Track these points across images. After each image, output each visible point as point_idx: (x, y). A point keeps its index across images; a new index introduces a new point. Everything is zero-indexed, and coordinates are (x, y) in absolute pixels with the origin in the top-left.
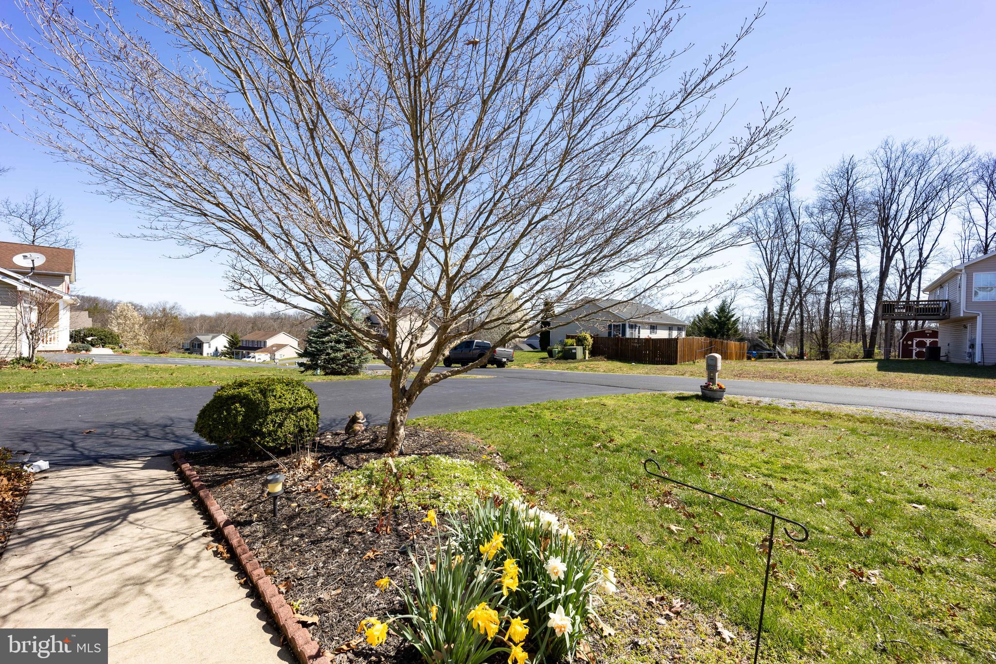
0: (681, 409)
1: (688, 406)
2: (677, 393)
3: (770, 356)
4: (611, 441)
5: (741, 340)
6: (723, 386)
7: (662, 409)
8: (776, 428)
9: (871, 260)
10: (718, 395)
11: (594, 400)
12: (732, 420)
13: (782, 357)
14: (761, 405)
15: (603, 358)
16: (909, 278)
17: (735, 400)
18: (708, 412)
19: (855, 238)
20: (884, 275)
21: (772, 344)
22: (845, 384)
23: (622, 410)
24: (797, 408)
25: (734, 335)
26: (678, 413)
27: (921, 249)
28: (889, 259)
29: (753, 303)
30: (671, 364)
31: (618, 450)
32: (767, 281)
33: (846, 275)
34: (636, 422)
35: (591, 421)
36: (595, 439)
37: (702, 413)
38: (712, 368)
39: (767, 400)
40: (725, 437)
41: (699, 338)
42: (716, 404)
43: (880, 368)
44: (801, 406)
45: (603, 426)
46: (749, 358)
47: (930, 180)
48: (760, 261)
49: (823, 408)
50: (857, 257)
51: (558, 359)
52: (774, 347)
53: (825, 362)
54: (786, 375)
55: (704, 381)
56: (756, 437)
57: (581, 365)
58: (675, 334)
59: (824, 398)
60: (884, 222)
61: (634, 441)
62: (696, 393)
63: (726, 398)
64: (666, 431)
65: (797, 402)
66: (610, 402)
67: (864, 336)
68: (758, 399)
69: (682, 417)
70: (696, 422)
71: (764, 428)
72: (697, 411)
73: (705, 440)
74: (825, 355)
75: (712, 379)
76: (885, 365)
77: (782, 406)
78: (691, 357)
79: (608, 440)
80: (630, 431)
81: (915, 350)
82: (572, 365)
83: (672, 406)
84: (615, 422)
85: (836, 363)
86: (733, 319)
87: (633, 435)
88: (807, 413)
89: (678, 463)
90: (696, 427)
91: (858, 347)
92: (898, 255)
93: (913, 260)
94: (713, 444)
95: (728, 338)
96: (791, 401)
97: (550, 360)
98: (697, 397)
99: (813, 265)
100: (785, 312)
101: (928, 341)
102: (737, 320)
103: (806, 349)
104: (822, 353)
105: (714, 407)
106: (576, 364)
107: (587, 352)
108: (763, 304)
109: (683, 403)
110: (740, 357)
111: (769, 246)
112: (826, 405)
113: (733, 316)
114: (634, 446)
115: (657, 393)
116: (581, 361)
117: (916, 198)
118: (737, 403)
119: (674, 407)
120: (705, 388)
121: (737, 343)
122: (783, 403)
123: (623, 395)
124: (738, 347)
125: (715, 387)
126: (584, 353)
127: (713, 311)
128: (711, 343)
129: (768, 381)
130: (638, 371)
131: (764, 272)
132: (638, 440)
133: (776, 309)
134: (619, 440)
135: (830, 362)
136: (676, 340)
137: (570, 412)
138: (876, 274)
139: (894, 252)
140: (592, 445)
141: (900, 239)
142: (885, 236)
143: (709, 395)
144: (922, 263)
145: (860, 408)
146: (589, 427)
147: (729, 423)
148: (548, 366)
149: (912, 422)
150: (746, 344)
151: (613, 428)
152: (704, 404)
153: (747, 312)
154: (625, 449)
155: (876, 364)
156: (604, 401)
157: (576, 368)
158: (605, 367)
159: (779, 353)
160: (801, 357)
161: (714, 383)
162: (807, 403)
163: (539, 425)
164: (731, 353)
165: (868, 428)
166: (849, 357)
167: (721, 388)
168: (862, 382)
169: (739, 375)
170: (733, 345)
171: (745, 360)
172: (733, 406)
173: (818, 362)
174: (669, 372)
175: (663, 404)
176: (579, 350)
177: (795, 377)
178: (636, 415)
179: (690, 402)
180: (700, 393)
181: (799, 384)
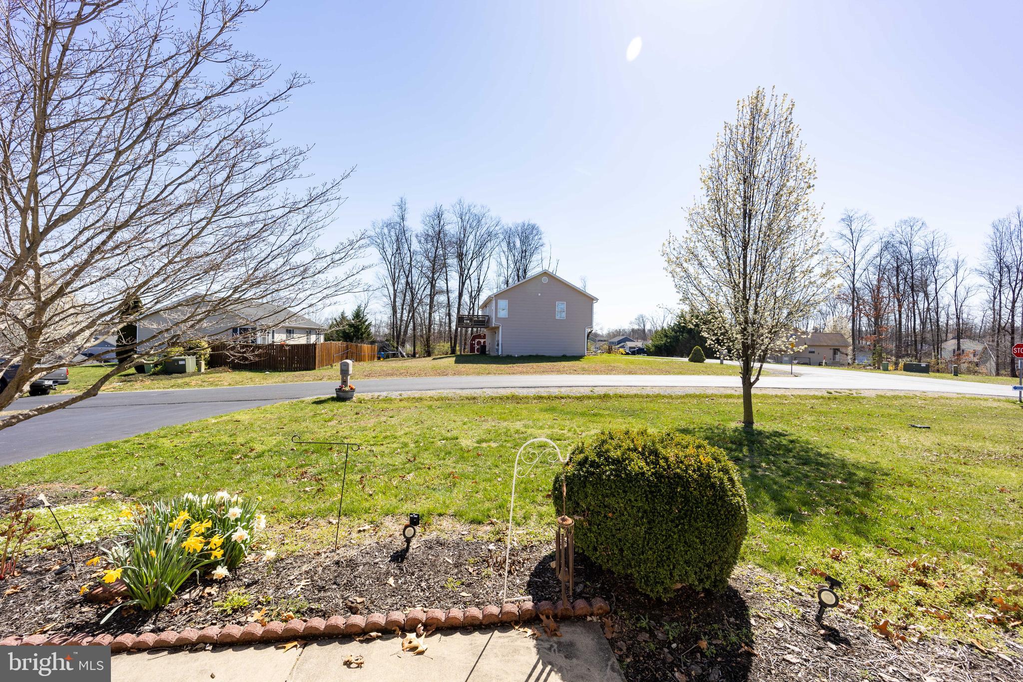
0: (318, 412)
1: (325, 408)
2: (314, 398)
3: (394, 355)
4: (252, 450)
5: (373, 343)
6: (354, 387)
7: (300, 415)
8: (386, 413)
9: (454, 284)
10: (348, 396)
11: (224, 418)
12: (357, 414)
13: (403, 356)
14: (380, 398)
15: (226, 368)
16: (473, 298)
17: (362, 398)
18: (341, 410)
19: (445, 265)
20: (460, 295)
21: (395, 345)
22: (435, 375)
23: (259, 423)
24: (403, 397)
25: (367, 339)
26: (315, 415)
27: (479, 279)
28: (463, 284)
29: (382, 309)
30: (310, 370)
31: (260, 456)
32: (392, 292)
33: (441, 292)
34: (276, 430)
35: (225, 439)
36: (233, 452)
37: (335, 411)
38: (344, 372)
39: (384, 394)
40: (351, 427)
41: (337, 342)
42: (348, 403)
43: (456, 362)
44: (405, 394)
45: (240, 440)
46: (379, 358)
47: (482, 234)
48: (386, 273)
49: (417, 394)
50: (447, 280)
51: (154, 374)
52: (397, 348)
53: (428, 359)
54: (402, 371)
55: (338, 383)
56: (371, 422)
57: (194, 380)
58: (313, 339)
59: (420, 387)
60: (460, 256)
61: (275, 446)
62: (332, 396)
63: (356, 396)
64: (304, 432)
65: (403, 392)
66: (244, 416)
67: (451, 338)
68: (379, 394)
69: (318, 418)
70: (330, 421)
71: (379, 415)
72: (332, 411)
73: (335, 432)
74: (429, 354)
75: (344, 382)
76: (460, 360)
77: (393, 397)
78: (330, 363)
79: (248, 450)
80: (270, 438)
81: (477, 347)
82: (180, 381)
83: (310, 410)
84: (253, 435)
85: (434, 359)
86: (367, 323)
87: (272, 442)
88: (408, 399)
89: (313, 453)
90: (330, 424)
91: (447, 346)
92: (468, 281)
93: (475, 286)
94: (341, 434)
95: (362, 341)
96: (400, 392)
97: (140, 377)
98: (333, 399)
99: (422, 282)
100: (405, 318)
101: (482, 341)
102: (370, 324)
103: (418, 349)
104: (426, 352)
105: (346, 406)
106: (187, 380)
107: (203, 363)
108: (389, 311)
109: (320, 407)
110: (372, 358)
111: (393, 262)
112: (419, 392)
113: (366, 321)
114: (275, 449)
115: (294, 401)
116: (193, 374)
117: (476, 245)
118: (364, 400)
119: (311, 411)
120: (339, 390)
121: (370, 346)
122: (394, 395)
123: (258, 408)
124: (370, 349)
125: (347, 389)
126: (198, 364)
127: (349, 315)
128: (347, 346)
129: (389, 378)
130: (274, 380)
131: (389, 282)
132: (279, 444)
133: (399, 315)
134: (259, 448)
135: (431, 358)
136: (314, 345)
137: (197, 435)
138: (457, 293)
139: (466, 280)
140: (232, 458)
141: (469, 270)
142: (461, 267)
143: (342, 396)
144: (479, 290)
145: (438, 391)
146: (225, 444)
147: (356, 416)
148: (138, 385)
149: (460, 397)
150: (376, 346)
151: (252, 440)
152: (338, 404)
153: (379, 317)
154: (266, 454)
155: (454, 359)
156: (237, 417)
157: (187, 384)
158: (227, 379)
159: (401, 353)
160: (414, 356)
161: (346, 385)
162: (409, 393)
163: (158, 454)
164: (365, 355)
165: (438, 403)
166: (443, 354)
167: (352, 389)
168: (443, 373)
169: (369, 376)
170: (366, 347)
171: (376, 360)
172: (361, 402)
173: (423, 359)
174: (307, 378)
175: (302, 410)
176: (190, 363)
177: (407, 373)
178: (274, 424)
179: (326, 405)
180: (335, 395)
181: (408, 378)
